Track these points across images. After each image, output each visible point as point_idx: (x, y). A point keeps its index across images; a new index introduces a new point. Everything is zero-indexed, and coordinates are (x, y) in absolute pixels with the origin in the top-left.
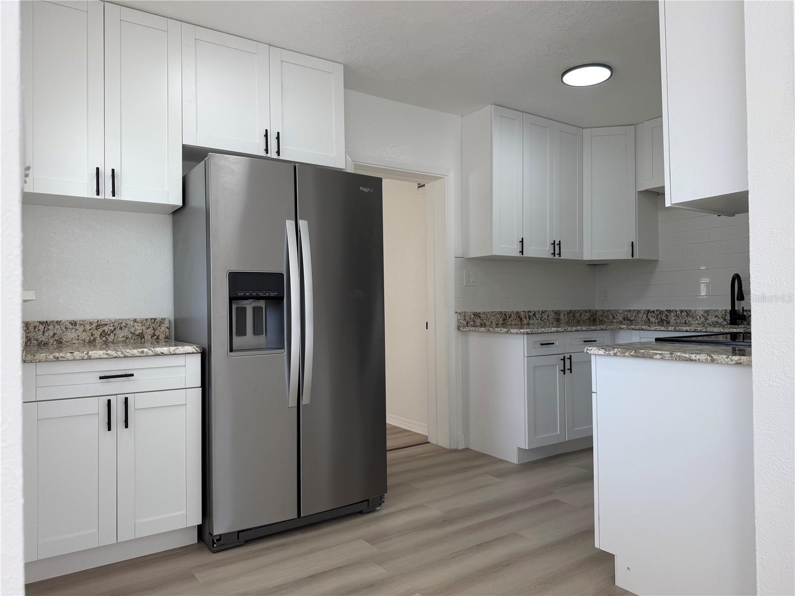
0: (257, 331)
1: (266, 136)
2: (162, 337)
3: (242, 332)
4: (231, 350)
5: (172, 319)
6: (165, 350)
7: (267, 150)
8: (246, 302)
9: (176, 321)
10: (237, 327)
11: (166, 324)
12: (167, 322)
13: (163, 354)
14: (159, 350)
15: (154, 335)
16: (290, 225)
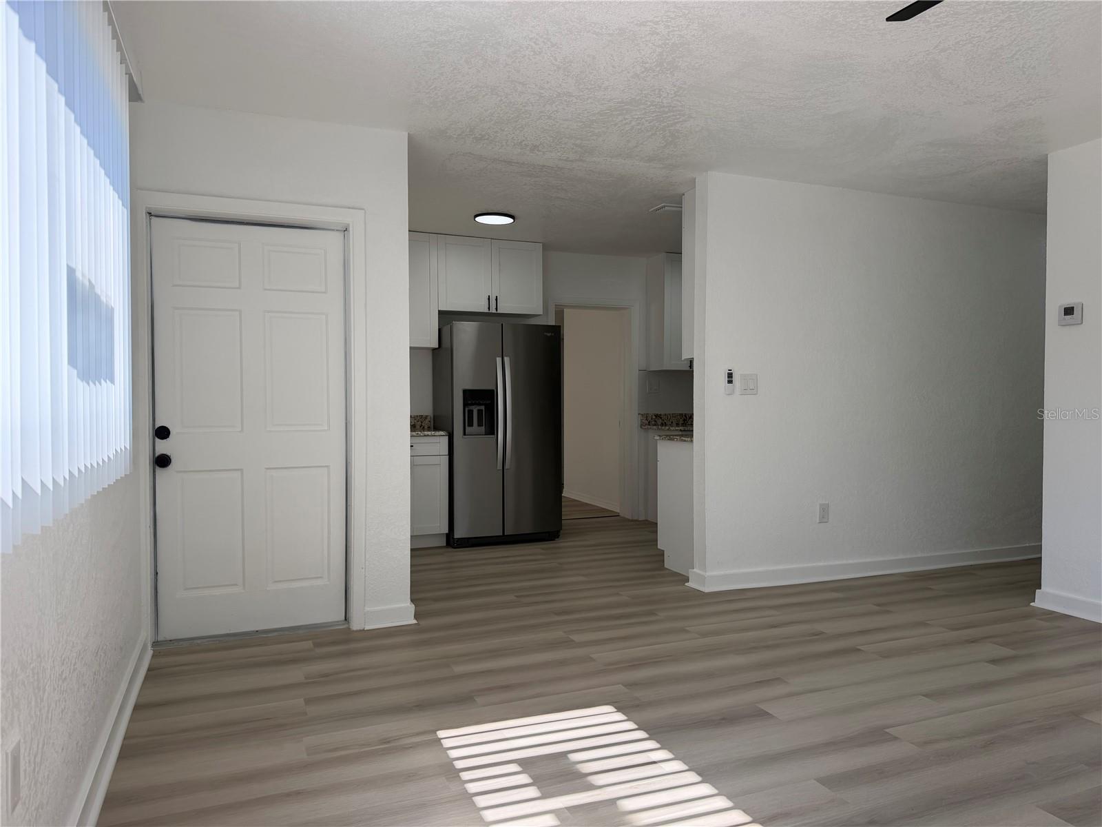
0: (480, 425)
1: (489, 299)
2: (426, 427)
3: (471, 425)
4: (465, 434)
5: (432, 416)
6: (429, 433)
7: (489, 308)
8: (473, 407)
9: (434, 416)
10: (468, 421)
11: (429, 419)
12: (429, 418)
13: (428, 435)
14: (426, 433)
15: (421, 426)
16: (499, 360)
